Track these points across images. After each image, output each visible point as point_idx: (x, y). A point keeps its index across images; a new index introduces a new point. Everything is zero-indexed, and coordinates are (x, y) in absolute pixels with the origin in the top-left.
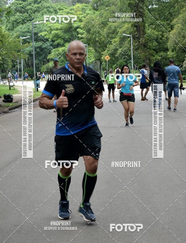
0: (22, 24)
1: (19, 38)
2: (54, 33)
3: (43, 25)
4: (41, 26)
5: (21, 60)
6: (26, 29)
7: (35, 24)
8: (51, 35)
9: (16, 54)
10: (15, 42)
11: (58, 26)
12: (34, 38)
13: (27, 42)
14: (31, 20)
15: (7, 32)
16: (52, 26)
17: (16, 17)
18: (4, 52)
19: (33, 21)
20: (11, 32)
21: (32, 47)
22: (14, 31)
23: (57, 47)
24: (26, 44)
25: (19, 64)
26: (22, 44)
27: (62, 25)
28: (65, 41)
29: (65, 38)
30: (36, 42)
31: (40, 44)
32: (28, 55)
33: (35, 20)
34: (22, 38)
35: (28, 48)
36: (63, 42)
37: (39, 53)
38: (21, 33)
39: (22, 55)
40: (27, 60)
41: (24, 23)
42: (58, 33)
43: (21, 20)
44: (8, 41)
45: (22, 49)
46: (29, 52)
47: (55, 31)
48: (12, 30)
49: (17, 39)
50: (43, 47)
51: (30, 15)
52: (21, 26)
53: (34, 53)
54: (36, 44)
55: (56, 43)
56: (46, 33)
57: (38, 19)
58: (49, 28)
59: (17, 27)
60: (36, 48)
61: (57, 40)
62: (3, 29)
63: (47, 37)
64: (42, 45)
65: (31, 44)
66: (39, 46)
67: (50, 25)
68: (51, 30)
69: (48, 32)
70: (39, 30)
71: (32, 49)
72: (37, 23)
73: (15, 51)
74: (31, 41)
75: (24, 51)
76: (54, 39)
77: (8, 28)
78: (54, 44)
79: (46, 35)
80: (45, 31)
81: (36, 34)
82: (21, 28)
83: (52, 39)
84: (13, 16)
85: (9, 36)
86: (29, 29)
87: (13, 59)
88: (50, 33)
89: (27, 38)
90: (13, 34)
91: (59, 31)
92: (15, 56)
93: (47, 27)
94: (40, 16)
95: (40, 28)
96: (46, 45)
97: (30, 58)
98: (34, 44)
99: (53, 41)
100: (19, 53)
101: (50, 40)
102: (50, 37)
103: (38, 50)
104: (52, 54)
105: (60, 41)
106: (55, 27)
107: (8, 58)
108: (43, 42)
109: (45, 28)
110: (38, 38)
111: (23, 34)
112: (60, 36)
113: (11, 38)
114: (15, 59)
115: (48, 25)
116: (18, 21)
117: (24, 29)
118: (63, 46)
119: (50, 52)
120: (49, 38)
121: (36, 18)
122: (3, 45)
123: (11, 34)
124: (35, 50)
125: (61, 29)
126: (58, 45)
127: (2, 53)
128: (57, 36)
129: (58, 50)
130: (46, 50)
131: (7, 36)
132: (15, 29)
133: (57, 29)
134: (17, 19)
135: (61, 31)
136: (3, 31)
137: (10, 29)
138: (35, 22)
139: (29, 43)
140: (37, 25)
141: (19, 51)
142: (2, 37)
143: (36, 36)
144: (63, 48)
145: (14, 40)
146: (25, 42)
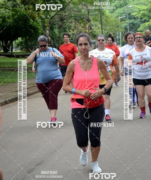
0: (120, 8)
1: (118, 18)
2: (142, 13)
3: (135, 8)
4: (133, 8)
5: (119, 33)
6: (123, 12)
7: (129, 8)
8: (140, 14)
9: (116, 29)
10: (115, 21)
11: (144, 8)
12: (129, 17)
13: (123, 20)
14: (126, 5)
15: (110, 14)
16: (140, 8)
17: (116, 3)
18: (108, 28)
19: (127, 5)
20: (112, 14)
21: (127, 23)
22: (115, 13)
23: (144, 23)
24: (123, 22)
25: (118, 35)
26: (120, 22)
27: (148, 7)
28: (150, 18)
29: (150, 16)
30: (129, 20)
31: (132, 21)
32: (124, 29)
33: (128, 4)
34: (120, 18)
35: (124, 24)
36: (148, 18)
37: (132, 27)
38: (119, 15)
39: (120, 29)
40: (123, 32)
41: (121, 7)
42: (145, 13)
43: (119, 5)
44: (111, 20)
45: (120, 25)
46: (125, 27)
47: (143, 12)
48: (113, 12)
49: (117, 19)
50: (134, 23)
51: (125, 2)
52: (119, 9)
53: (128, 27)
54: (130, 21)
55: (143, 19)
56: (136, 13)
57: (131, 4)
58: (138, 10)
59: (116, 10)
60: (130, 24)
61: (144, 18)
62: (107, 12)
63: (137, 16)
64: (134, 22)
65: (126, 22)
66: (132, 22)
67: (139, 7)
68: (140, 11)
69: (138, 12)
70: (132, 11)
71: (127, 25)
72: (130, 6)
73: (116, 27)
74: (126, 19)
75: (122, 26)
76: (142, 17)
77: (110, 11)
78: (142, 21)
79: (136, 15)
80: (136, 11)
81: (130, 14)
82: (119, 11)
83: (140, 17)
84: (114, 3)
85: (111, 17)
86: (124, 11)
87: (114, 32)
88: (139, 13)
89: (123, 18)
90: (114, 15)
91: (145, 11)
92: (115, 30)
93: (137, 9)
94: (132, 2)
95: (132, 10)
96: (137, 22)
97: (125, 31)
98: (128, 21)
99: (141, 18)
100: (118, 28)
101: (139, 18)
102: (140, 15)
103: (131, 25)
104: (141, 27)
105: (146, 18)
106: (143, 9)
107: (111, 32)
108: (134, 20)
109: (136, 10)
110: (131, 17)
111: (121, 15)
112: (146, 14)
113: (112, 18)
114: (115, 32)
115: (138, 8)
116: (117, 6)
117: (121, 11)
118: (148, 21)
119: (139, 26)
120: (138, 17)
121: (129, 3)
122: (107, 23)
123: (112, 15)
124: (129, 26)
125: (147, 10)
126: (145, 21)
127: (107, 29)
128: (144, 15)
129: (145, 25)
130: (136, 25)
131: (110, 17)
132: (115, 12)
133: (144, 10)
134: (116, 5)
135: (147, 11)
136: (107, 13)
137: (112, 12)
138: (128, 6)
139: (125, 20)
140: (130, 8)
141: (118, 27)
142: (106, 18)
143: (129, 16)
144: (148, 23)
145: (115, 19)
146: (122, 20)
